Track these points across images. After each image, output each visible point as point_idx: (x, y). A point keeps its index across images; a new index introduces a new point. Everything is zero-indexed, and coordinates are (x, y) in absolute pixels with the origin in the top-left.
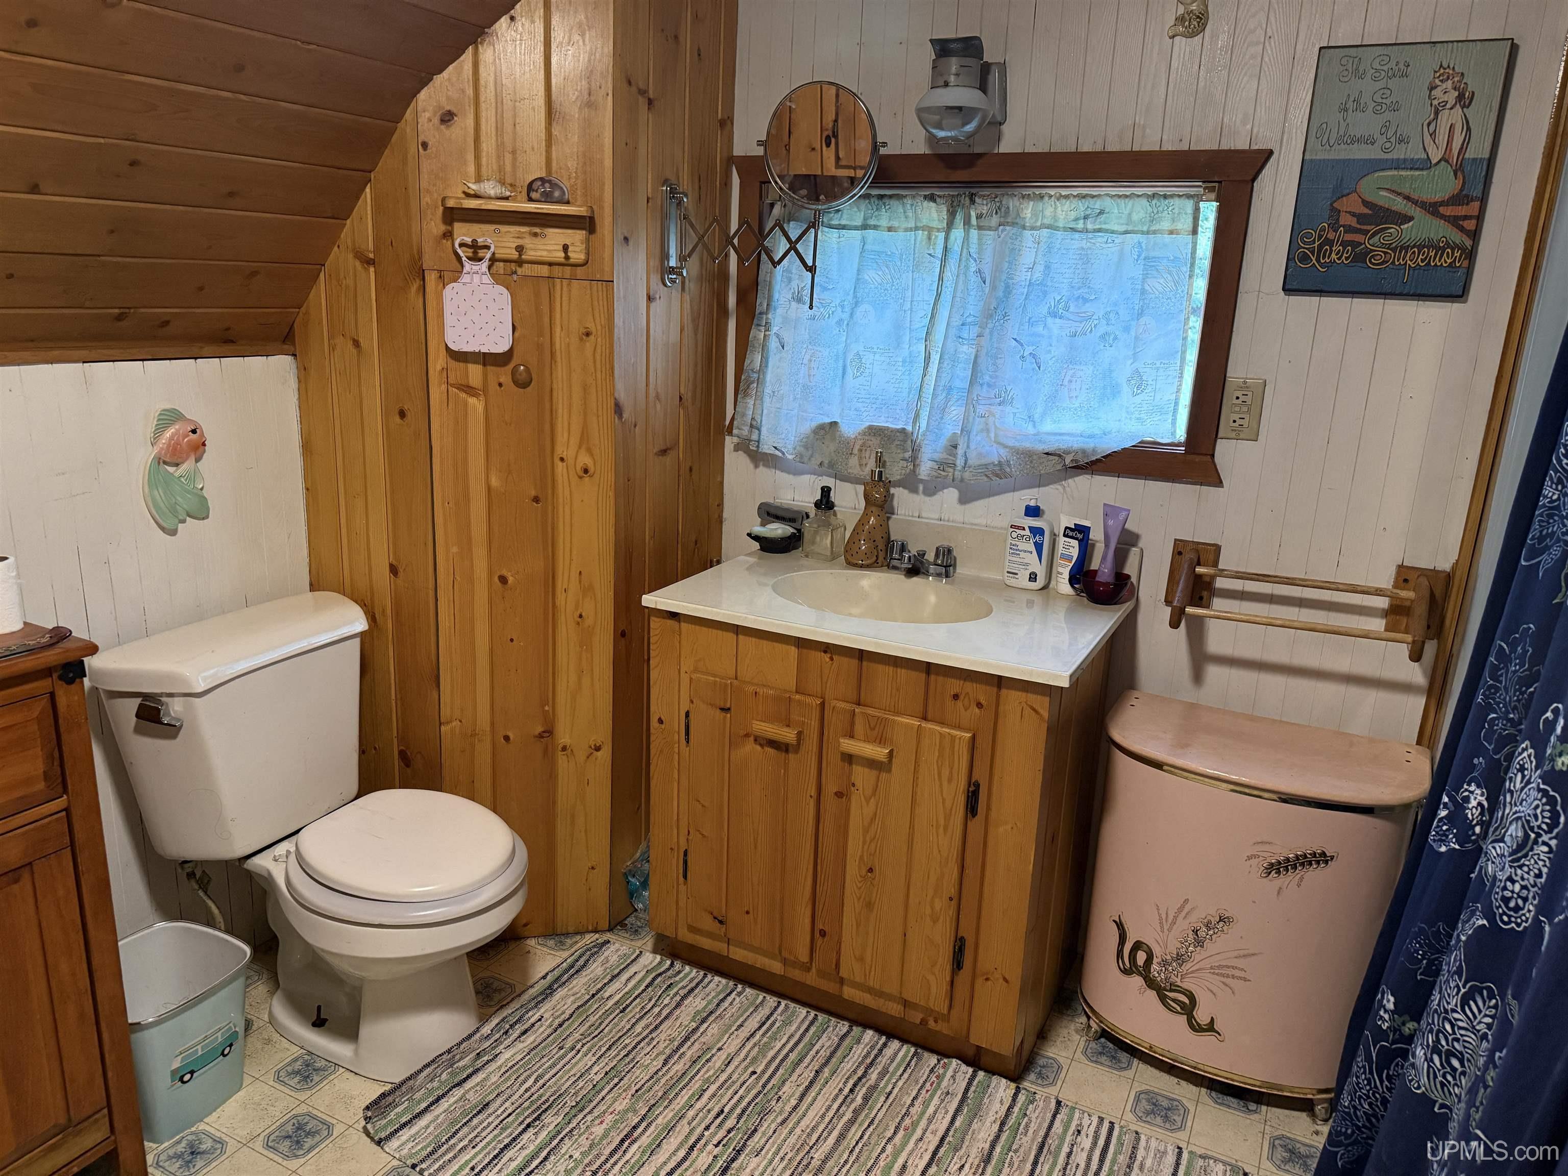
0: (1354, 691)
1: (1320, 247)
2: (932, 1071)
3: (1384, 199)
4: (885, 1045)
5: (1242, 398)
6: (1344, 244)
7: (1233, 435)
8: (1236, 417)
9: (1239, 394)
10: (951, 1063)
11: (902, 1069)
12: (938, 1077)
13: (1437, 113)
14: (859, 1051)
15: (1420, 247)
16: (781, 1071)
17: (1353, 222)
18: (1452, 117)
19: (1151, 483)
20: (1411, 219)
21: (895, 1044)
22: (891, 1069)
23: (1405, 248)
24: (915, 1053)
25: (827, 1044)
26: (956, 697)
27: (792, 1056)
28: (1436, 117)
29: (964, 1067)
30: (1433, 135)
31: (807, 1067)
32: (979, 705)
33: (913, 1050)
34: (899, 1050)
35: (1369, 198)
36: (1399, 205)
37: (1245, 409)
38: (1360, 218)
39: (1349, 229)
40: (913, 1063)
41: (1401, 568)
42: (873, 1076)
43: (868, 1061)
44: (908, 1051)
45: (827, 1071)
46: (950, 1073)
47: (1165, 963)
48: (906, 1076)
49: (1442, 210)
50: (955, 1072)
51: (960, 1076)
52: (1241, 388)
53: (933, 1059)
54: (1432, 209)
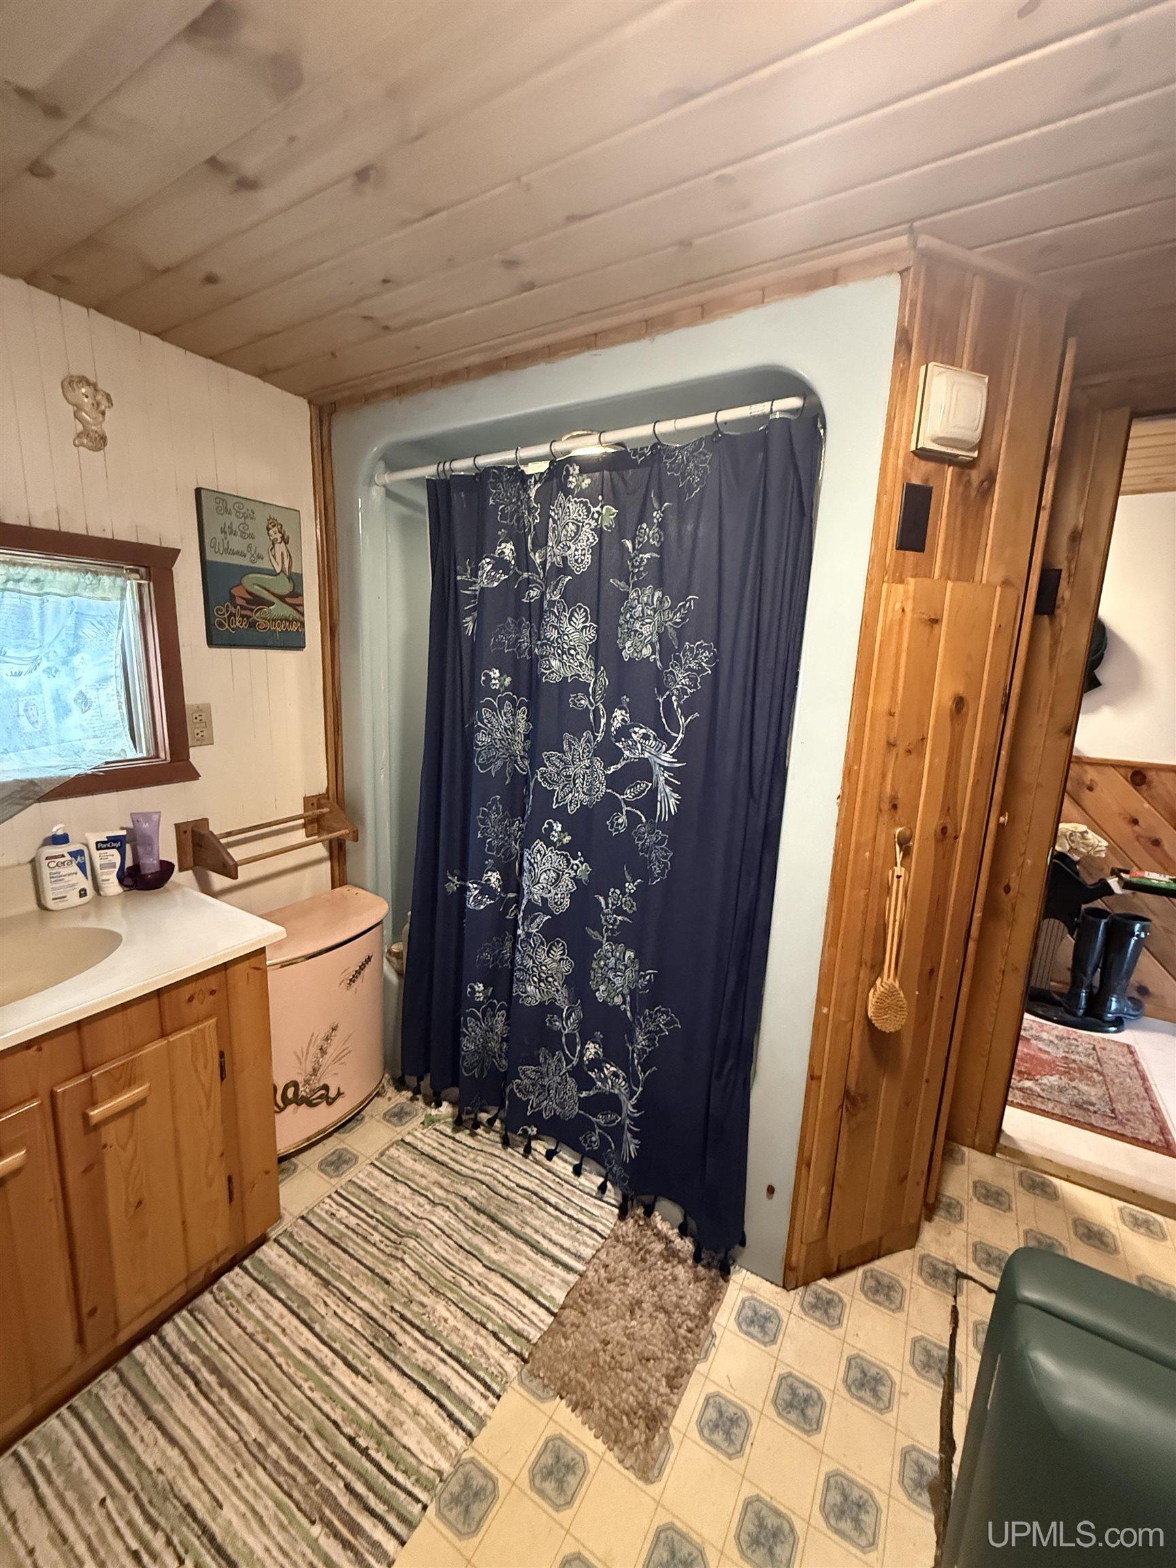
0: (297, 875)
1: (229, 617)
2: (217, 1301)
3: (257, 590)
4: (162, 1340)
5: (199, 718)
6: (243, 616)
7: (199, 743)
8: (197, 731)
9: (195, 715)
10: (222, 1283)
11: (199, 1329)
12: (228, 1298)
13: (273, 544)
14: (153, 1367)
15: (281, 620)
16: (123, 1465)
17: (243, 603)
18: (279, 548)
19: (145, 789)
20: (273, 604)
21: (168, 1329)
22: (193, 1339)
23: (274, 620)
24: (191, 1313)
25: (120, 1400)
26: (191, 999)
27: (109, 1446)
28: (274, 547)
29: (232, 1274)
30: (274, 556)
31: (136, 1430)
32: (213, 992)
33: (185, 1313)
34: (176, 1325)
35: (250, 590)
36: (266, 595)
37: (203, 725)
38: (247, 601)
39: (243, 608)
40: (200, 1317)
41: (306, 799)
42: (190, 1358)
43: (169, 1359)
44: (184, 1319)
45: (157, 1408)
46: (231, 1287)
47: (307, 1082)
48: (209, 1327)
49: (287, 599)
50: (232, 1282)
51: (238, 1280)
52: (196, 712)
53: (207, 1298)
54: (282, 598)
